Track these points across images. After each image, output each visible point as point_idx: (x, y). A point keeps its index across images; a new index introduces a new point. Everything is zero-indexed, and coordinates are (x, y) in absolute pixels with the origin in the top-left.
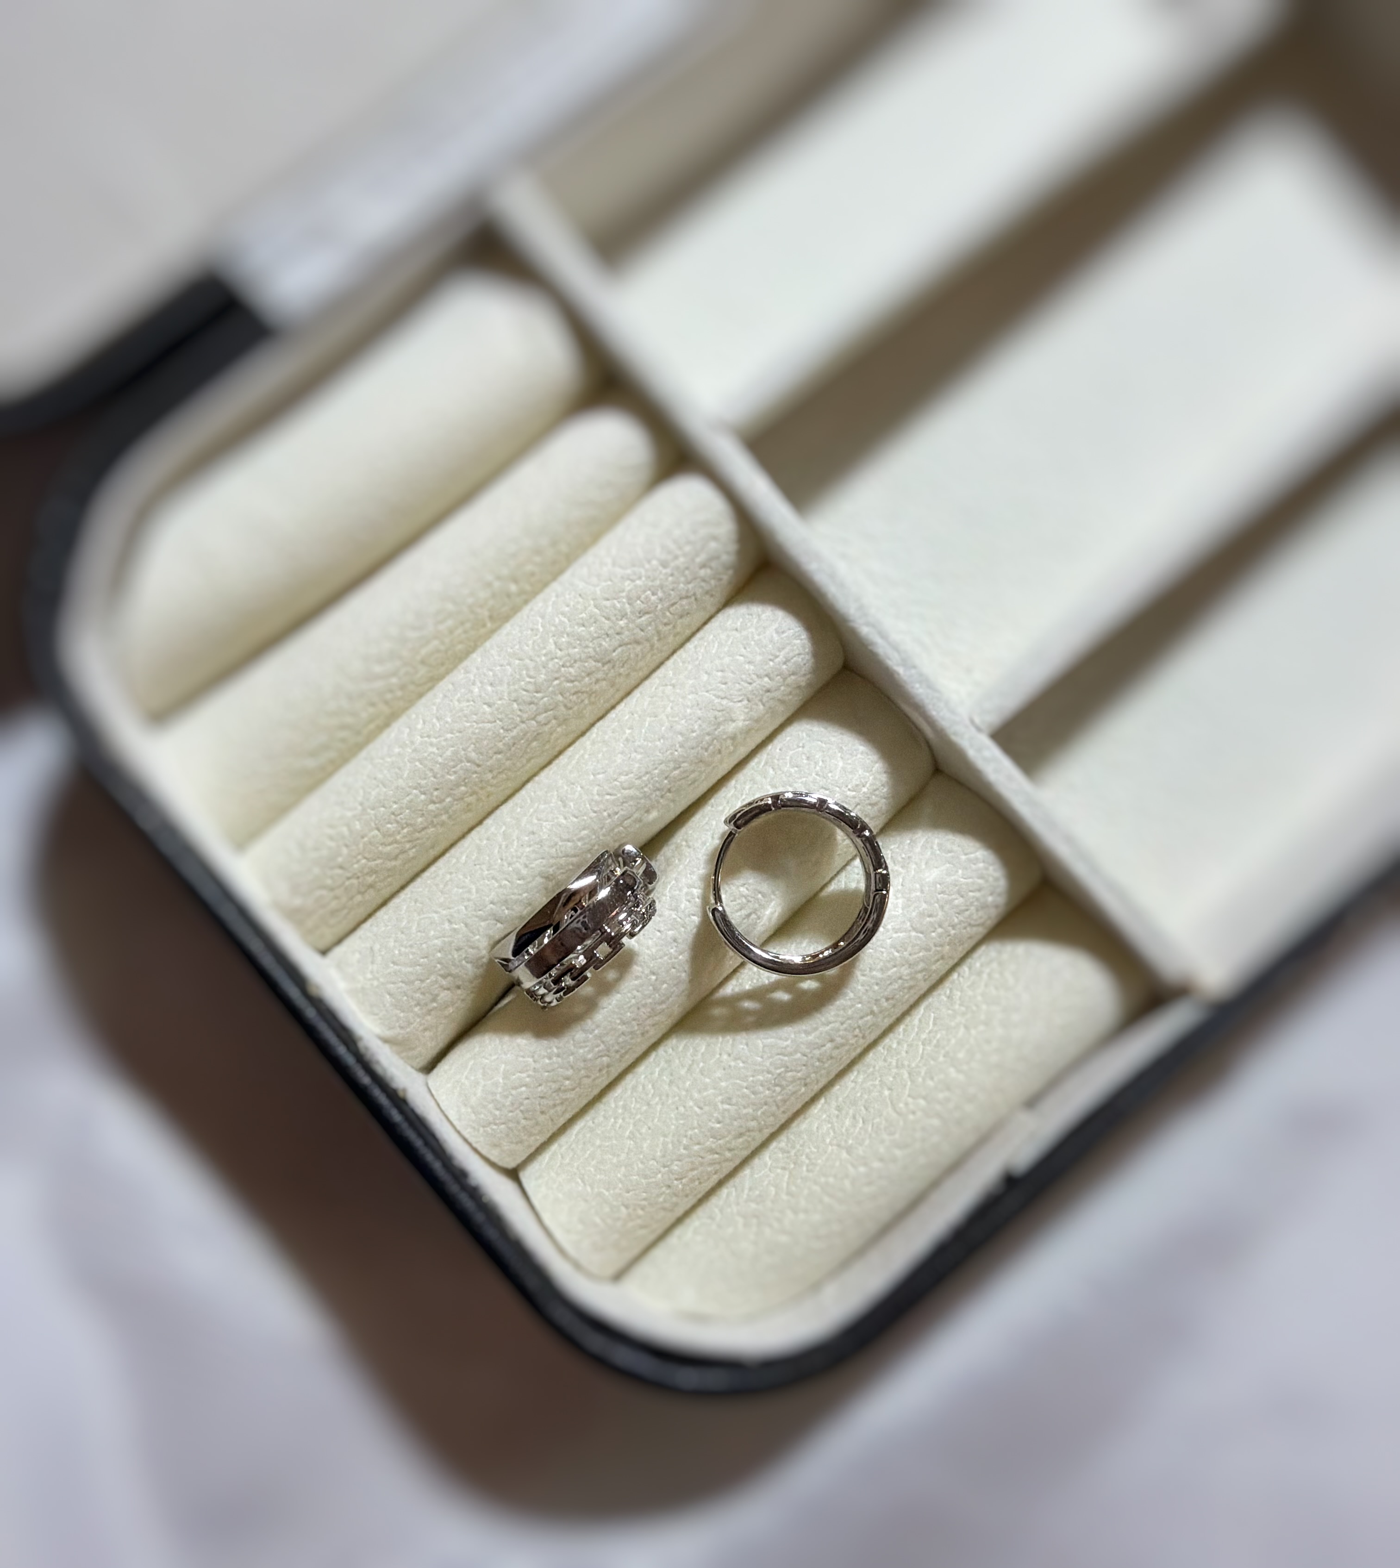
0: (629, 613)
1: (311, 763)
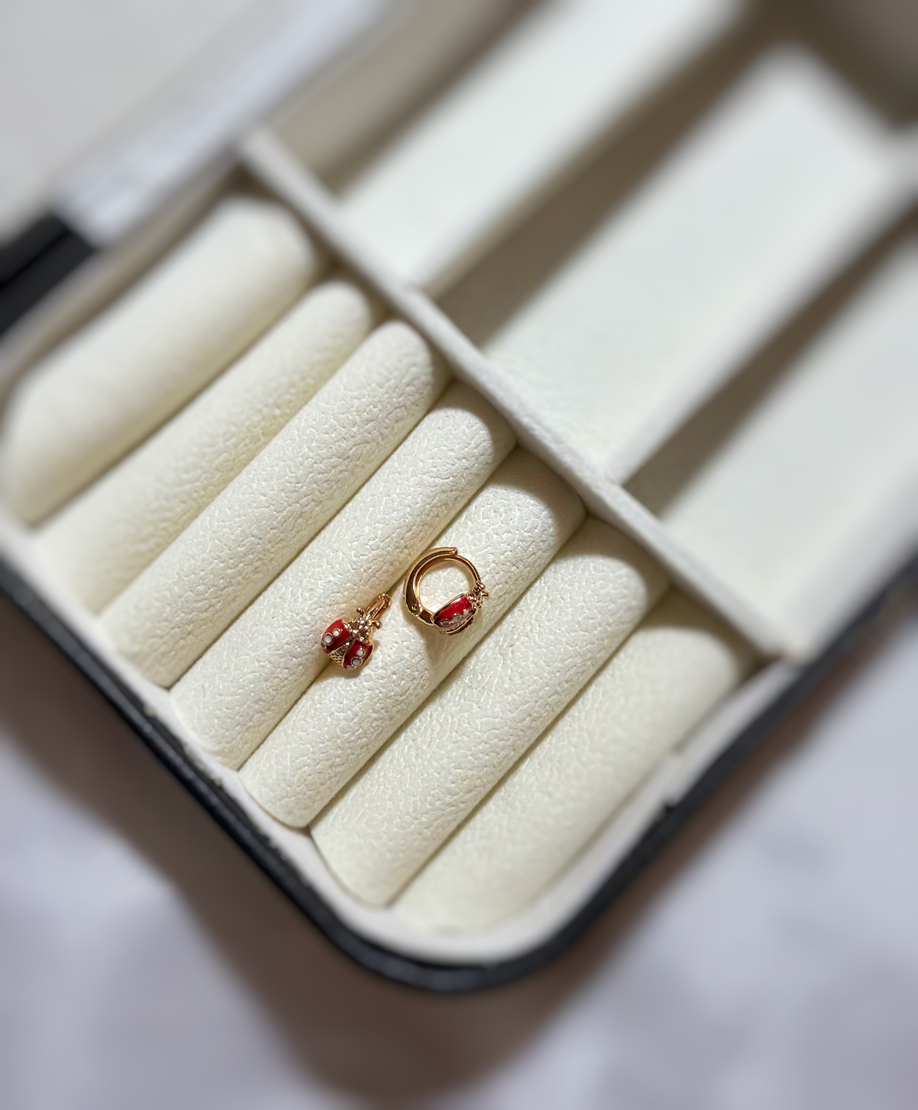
0: (358, 423)
1: (143, 547)
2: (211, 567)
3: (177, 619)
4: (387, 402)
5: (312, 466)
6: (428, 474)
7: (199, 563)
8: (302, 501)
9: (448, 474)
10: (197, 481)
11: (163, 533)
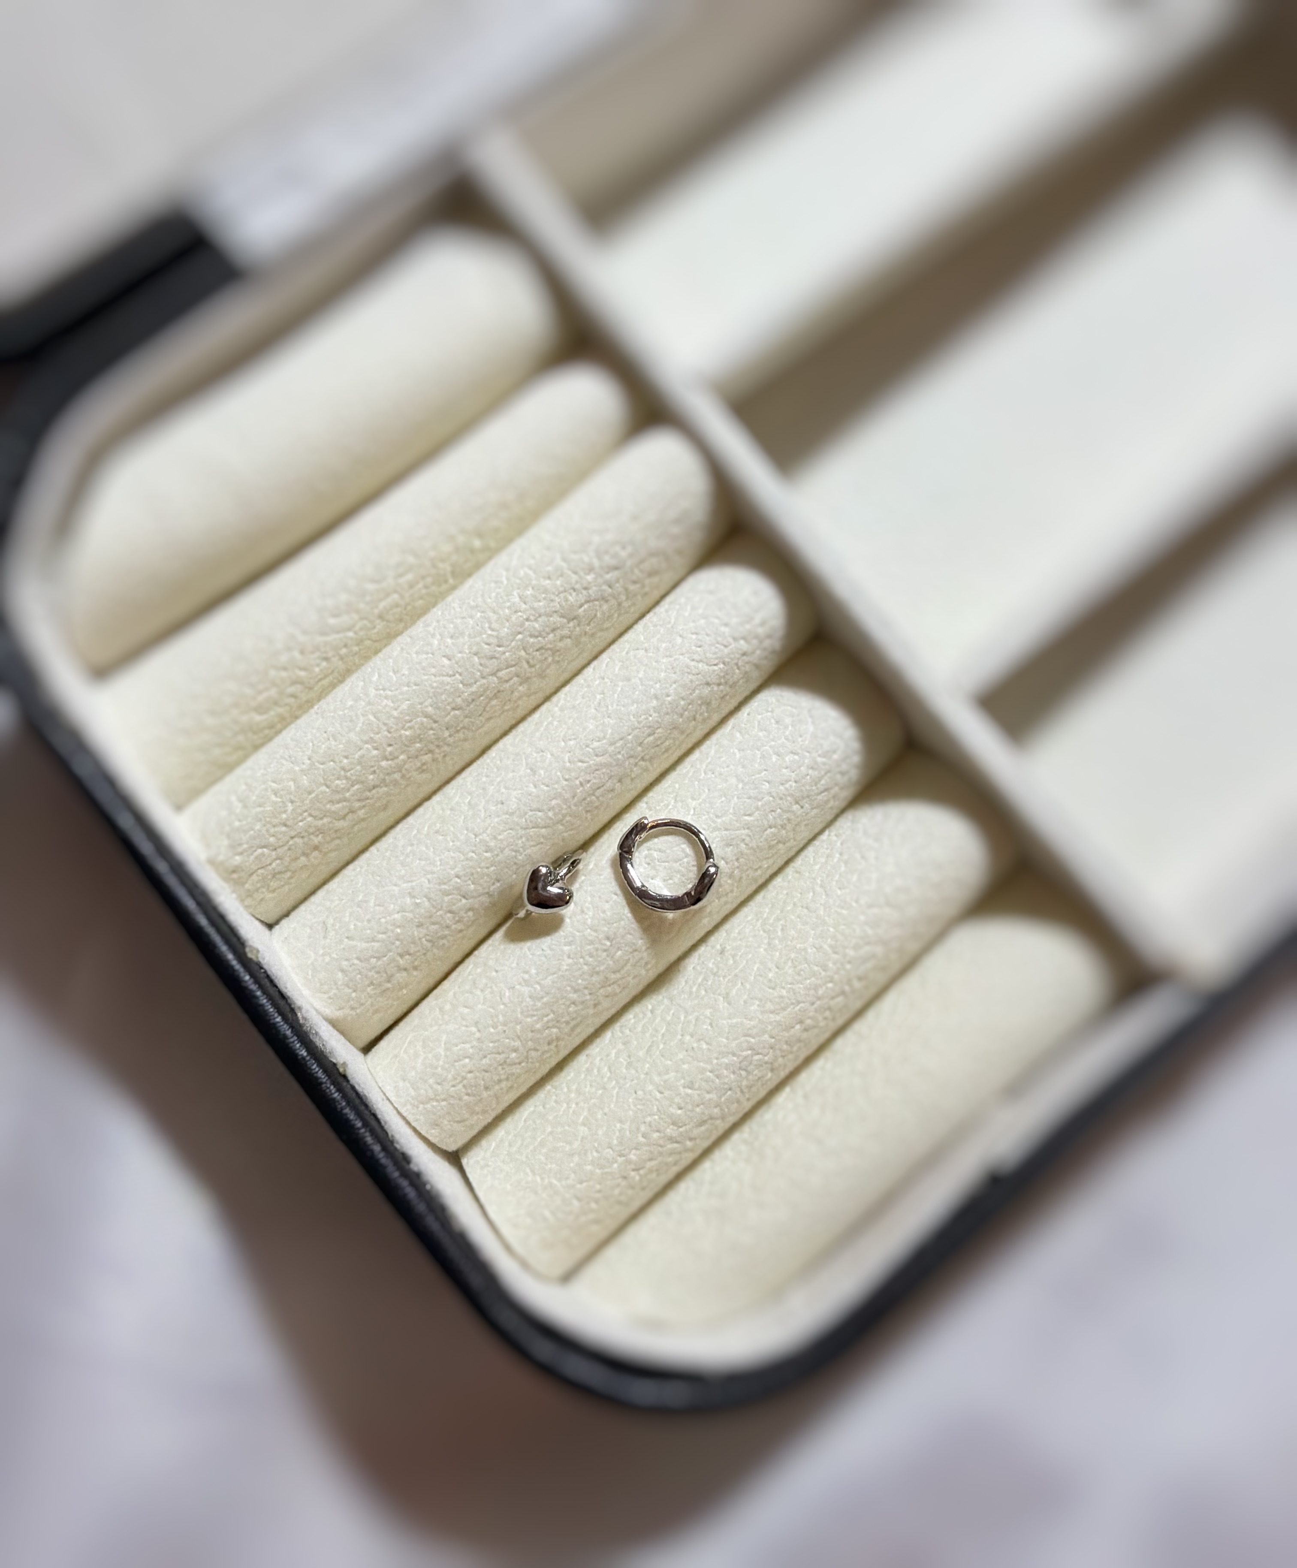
0: (597, 568)
1: (258, 719)
2: (359, 753)
3: (301, 824)
4: (641, 544)
5: (522, 625)
6: (688, 655)
7: (341, 746)
8: (503, 674)
9: (716, 658)
10: (349, 629)
11: (292, 700)
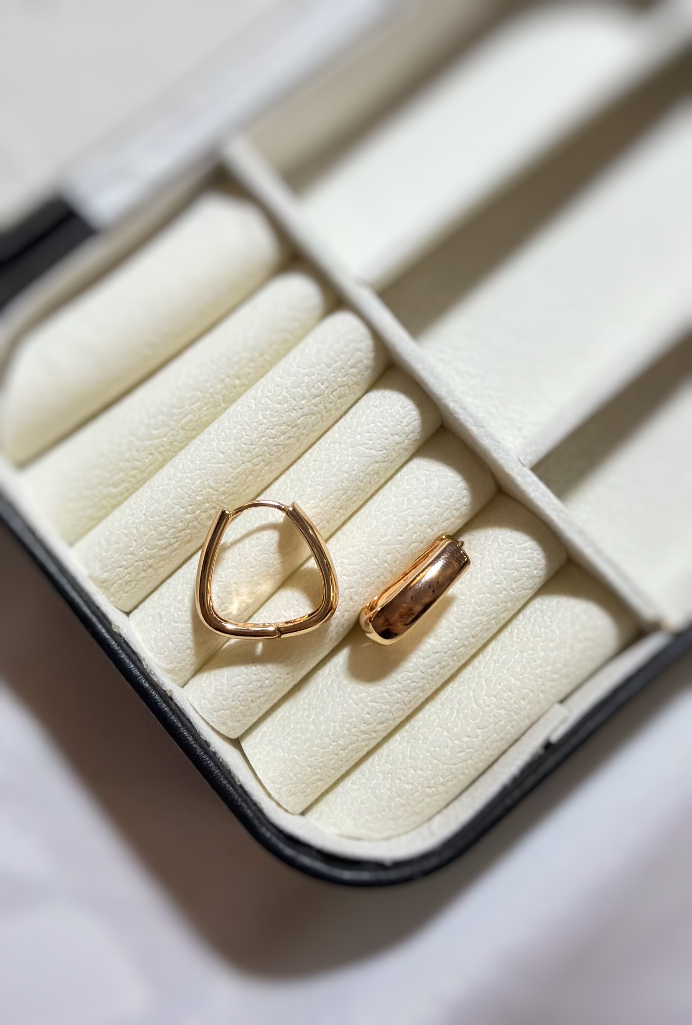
0: (308, 396)
1: (114, 491)
2: (173, 511)
4: (333, 380)
5: (265, 432)
6: (364, 446)
7: (163, 507)
8: (255, 461)
10: (164, 436)
11: (133, 479)
